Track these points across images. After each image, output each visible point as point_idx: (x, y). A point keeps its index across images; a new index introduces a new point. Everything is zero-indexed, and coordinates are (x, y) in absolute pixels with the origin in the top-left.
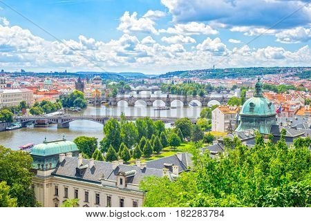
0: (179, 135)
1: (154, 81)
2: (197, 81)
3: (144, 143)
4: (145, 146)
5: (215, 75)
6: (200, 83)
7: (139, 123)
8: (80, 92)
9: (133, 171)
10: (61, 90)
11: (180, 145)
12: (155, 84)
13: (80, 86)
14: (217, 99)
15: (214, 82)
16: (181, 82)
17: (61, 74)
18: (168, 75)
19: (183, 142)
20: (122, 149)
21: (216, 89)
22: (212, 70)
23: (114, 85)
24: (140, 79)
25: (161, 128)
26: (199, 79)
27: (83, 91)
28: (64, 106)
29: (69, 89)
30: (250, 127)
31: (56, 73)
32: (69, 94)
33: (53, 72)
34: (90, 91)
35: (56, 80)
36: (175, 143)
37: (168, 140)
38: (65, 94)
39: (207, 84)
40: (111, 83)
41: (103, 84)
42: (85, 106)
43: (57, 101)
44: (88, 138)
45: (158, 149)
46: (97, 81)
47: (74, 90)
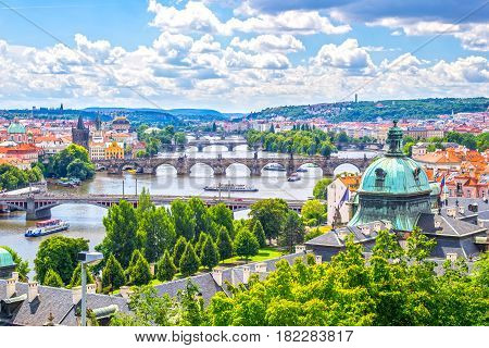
0: (258, 233)
1: (235, 126)
2: (320, 125)
3: (181, 249)
4: (183, 256)
5: (358, 114)
6: (325, 130)
7: (179, 209)
8: (80, 148)
9: (111, 307)
10: (44, 144)
11: (257, 254)
12: (238, 132)
13: (82, 136)
14: (352, 161)
15: (353, 129)
16: (288, 129)
17: (52, 112)
18: (265, 115)
19: (263, 246)
20: (134, 262)
21: (356, 142)
22: (353, 104)
23: (154, 133)
24: (210, 122)
25: (224, 218)
26: (324, 122)
27: (86, 146)
28: (48, 175)
29: (58, 141)
30: (376, 217)
31: (43, 110)
32: (58, 151)
33: (38, 108)
34: (101, 145)
35: (39, 125)
36: (247, 250)
37: (234, 244)
38: (51, 151)
39: (338, 132)
40: (149, 131)
41: (131, 131)
42: (89, 176)
43: (33, 165)
44: (68, 241)
45: (210, 262)
46: (119, 127)
47: (68, 144)
